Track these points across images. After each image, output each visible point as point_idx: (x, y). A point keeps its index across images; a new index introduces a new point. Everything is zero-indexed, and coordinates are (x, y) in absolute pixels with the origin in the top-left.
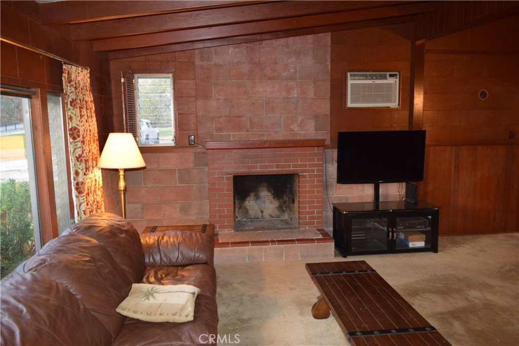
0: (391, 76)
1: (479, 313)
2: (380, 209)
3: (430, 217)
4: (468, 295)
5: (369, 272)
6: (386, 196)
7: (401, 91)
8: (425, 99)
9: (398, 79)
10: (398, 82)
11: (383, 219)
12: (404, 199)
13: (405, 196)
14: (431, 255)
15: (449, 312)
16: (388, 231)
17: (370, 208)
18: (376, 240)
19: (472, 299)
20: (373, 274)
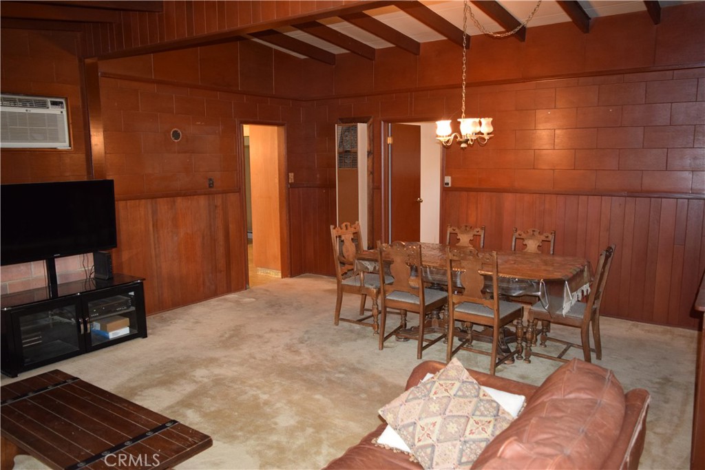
0: (54, 103)
1: (210, 392)
2: (59, 296)
3: (132, 293)
4: (195, 376)
5: (70, 382)
6: (65, 276)
7: (71, 126)
8: (105, 138)
9: (65, 109)
10: (65, 113)
11: (65, 308)
12: (92, 276)
13: (93, 270)
14: (139, 342)
15: (178, 403)
16: (78, 324)
17: (45, 295)
18: (59, 341)
19: (200, 379)
20: (77, 384)
